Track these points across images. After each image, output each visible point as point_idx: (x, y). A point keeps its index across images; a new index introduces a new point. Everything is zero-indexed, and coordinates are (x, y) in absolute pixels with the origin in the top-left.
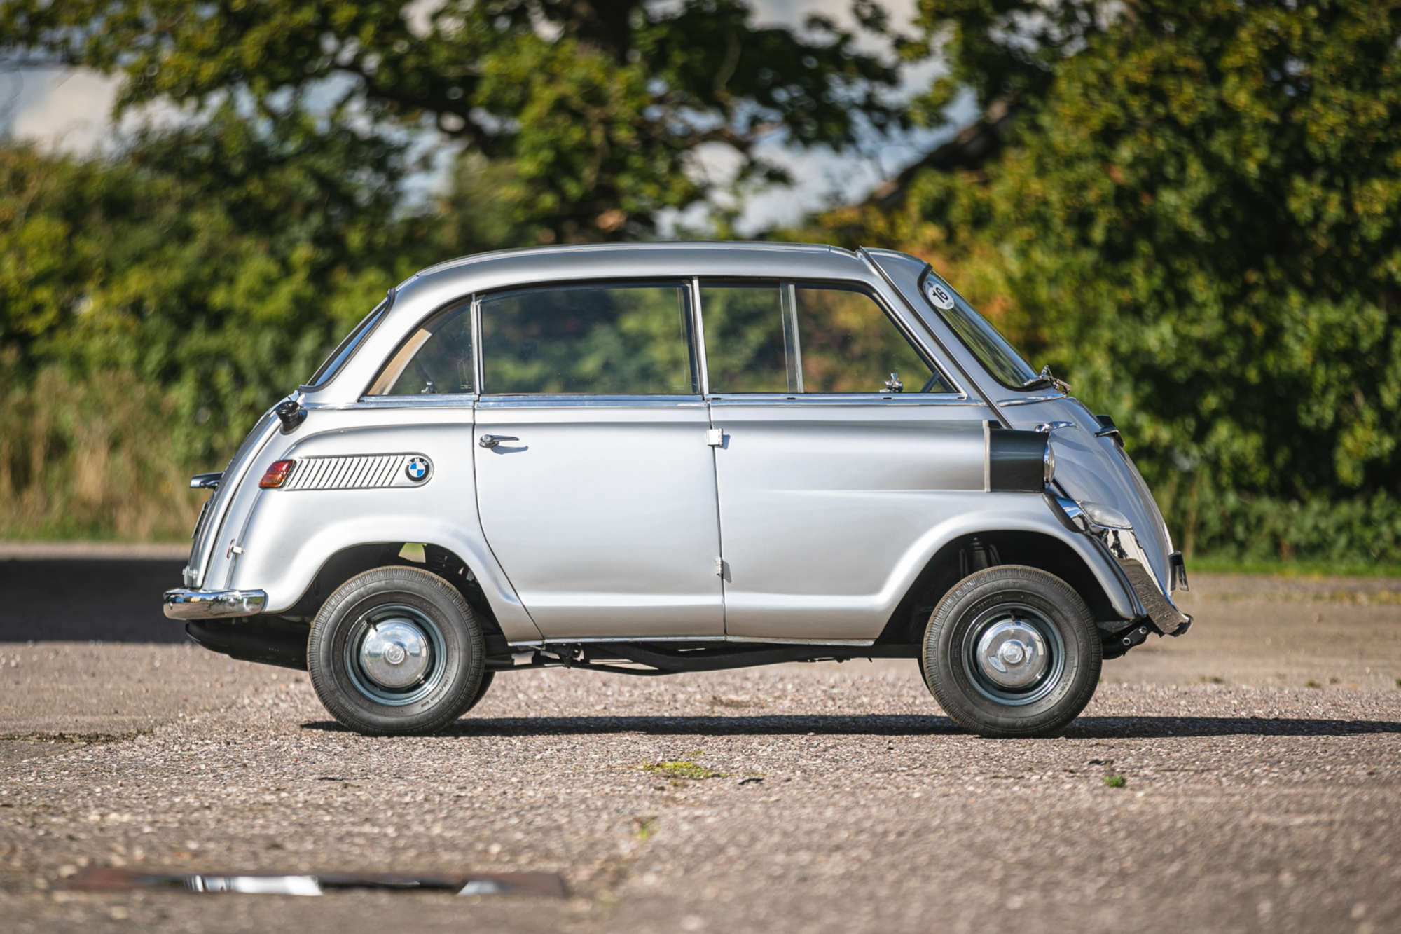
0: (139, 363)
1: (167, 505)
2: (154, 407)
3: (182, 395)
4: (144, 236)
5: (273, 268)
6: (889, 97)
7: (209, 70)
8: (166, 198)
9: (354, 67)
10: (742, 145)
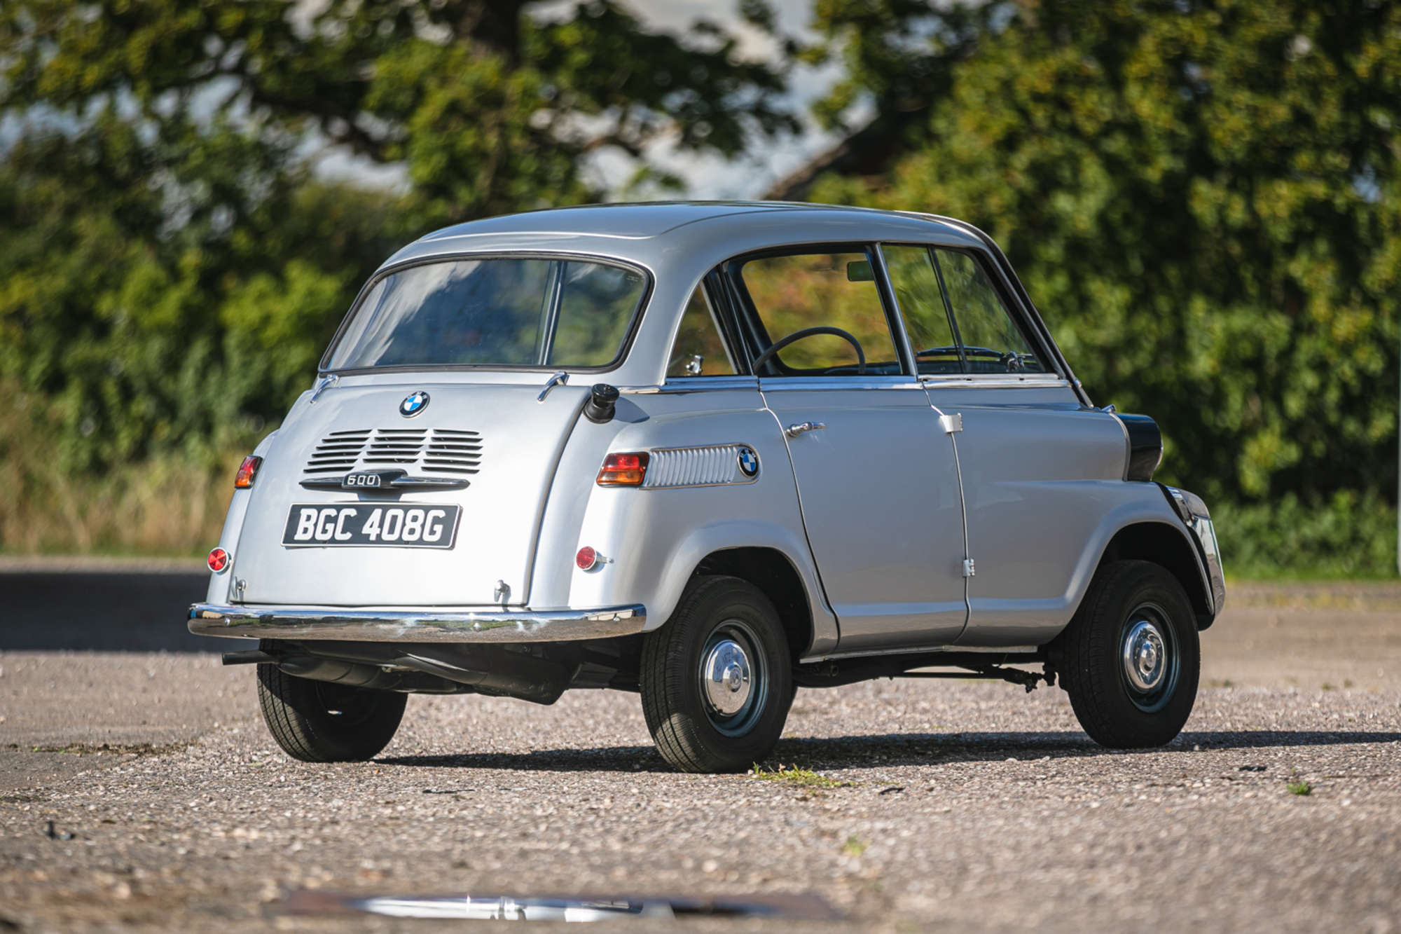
0: (23, 373)
1: (57, 519)
2: (39, 418)
3: (68, 405)
4: (28, 243)
5: (160, 274)
6: (778, 104)
7: (93, 74)
8: (47, 204)
9: (239, 70)
10: (634, 152)
